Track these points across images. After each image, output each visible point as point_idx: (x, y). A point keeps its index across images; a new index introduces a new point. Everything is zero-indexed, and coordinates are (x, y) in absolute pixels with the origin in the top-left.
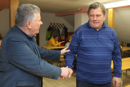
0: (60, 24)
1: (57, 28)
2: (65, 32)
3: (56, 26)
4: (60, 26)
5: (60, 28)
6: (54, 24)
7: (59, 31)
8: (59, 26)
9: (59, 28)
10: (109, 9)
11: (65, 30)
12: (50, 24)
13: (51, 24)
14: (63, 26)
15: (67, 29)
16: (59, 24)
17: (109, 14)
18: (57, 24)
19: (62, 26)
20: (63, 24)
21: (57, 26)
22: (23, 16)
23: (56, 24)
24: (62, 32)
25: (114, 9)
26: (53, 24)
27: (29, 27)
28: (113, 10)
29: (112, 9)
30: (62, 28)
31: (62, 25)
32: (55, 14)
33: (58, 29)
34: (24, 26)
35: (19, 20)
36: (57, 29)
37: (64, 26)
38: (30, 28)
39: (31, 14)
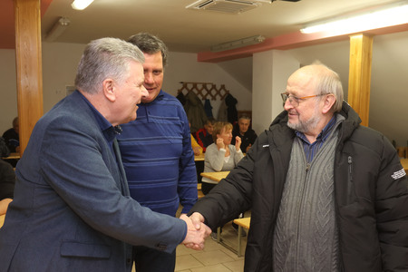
0: (214, 87)
1: (204, 98)
2: (228, 109)
3: (200, 92)
4: (214, 92)
5: (214, 98)
6: (195, 86)
7: (208, 107)
8: (209, 92)
9: (209, 97)
10: (352, 38)
11: (227, 104)
12: (181, 86)
13: (185, 86)
14: (223, 92)
15: (235, 101)
16: (209, 87)
17: (352, 51)
18: (204, 86)
19: (218, 92)
20: (223, 87)
21: (204, 92)
22: (97, 66)
23: (200, 87)
24: (220, 112)
25: (370, 35)
26: (190, 87)
27: (108, 96)
28: (364, 41)
29: (361, 37)
30: (218, 97)
31: (218, 88)
32: (196, 55)
33: (208, 101)
34: (96, 92)
35: (84, 75)
36: (203, 102)
37: (227, 93)
38: (112, 98)
39: (118, 61)
